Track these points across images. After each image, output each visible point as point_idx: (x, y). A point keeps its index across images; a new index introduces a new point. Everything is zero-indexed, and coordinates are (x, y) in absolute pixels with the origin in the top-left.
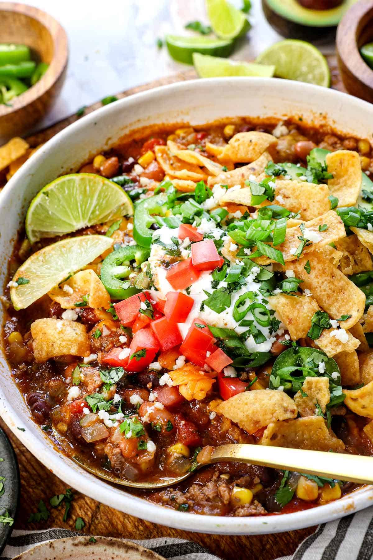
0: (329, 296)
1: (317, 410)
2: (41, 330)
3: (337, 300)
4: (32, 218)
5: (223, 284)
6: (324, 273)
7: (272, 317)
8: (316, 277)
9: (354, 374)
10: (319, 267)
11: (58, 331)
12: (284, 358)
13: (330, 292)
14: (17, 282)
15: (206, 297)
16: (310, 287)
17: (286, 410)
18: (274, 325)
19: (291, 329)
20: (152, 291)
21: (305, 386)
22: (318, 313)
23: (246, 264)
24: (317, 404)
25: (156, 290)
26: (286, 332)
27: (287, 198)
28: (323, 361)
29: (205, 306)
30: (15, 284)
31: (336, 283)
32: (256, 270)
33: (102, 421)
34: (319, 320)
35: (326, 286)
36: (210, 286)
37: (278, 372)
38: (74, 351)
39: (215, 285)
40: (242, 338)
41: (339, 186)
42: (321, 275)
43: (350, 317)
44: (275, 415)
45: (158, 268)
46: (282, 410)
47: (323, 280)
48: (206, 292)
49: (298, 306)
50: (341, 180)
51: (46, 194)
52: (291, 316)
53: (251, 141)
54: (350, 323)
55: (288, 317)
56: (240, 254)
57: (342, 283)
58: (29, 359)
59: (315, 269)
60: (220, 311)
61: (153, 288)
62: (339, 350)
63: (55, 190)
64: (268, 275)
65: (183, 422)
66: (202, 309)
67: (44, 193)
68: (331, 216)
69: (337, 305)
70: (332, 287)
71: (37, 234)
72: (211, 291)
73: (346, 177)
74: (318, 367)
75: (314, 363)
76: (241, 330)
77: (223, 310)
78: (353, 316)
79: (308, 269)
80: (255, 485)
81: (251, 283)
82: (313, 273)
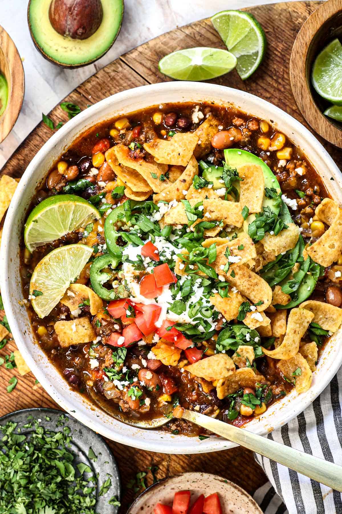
0: (248, 289)
1: (247, 363)
2: (62, 330)
3: (254, 290)
4: (29, 238)
5: (179, 297)
6: (244, 276)
7: (213, 311)
8: (239, 279)
9: (268, 332)
10: (240, 272)
11: (73, 331)
12: (224, 333)
13: (249, 286)
14: (33, 294)
15: (169, 306)
16: (235, 285)
17: (228, 370)
18: (215, 315)
19: (226, 316)
20: (131, 298)
21: (239, 350)
22: (243, 304)
23: (192, 277)
24: (247, 359)
25: (134, 297)
26: (223, 317)
27: (212, 212)
28: (248, 333)
29: (169, 311)
30: (34, 297)
31: (253, 281)
32: (199, 280)
33: (117, 387)
34: (244, 308)
35: (246, 283)
36: (171, 298)
37: (221, 343)
38: (87, 340)
39: (174, 297)
40: (195, 327)
41: (248, 185)
42: (242, 277)
43: (263, 303)
44: (222, 374)
45: (132, 283)
46: (226, 371)
47: (244, 281)
48: (169, 303)
49: (229, 302)
50: (249, 180)
51: (36, 221)
52: (225, 309)
53: (179, 154)
54: (264, 307)
55: (223, 310)
56: (187, 270)
57: (256, 281)
58: (56, 345)
59: (237, 274)
60: (180, 314)
61: (131, 297)
62: (258, 325)
63: (41, 217)
64: (207, 282)
65: (166, 381)
66: (168, 312)
67: (34, 221)
68: (245, 239)
69: (254, 293)
70: (250, 283)
71: (34, 246)
72: (172, 302)
73: (253, 178)
74: (245, 336)
75: (243, 335)
76: (194, 323)
77: (181, 313)
78: (265, 302)
79: (233, 274)
80: (215, 411)
81: (197, 291)
82: (237, 277)
